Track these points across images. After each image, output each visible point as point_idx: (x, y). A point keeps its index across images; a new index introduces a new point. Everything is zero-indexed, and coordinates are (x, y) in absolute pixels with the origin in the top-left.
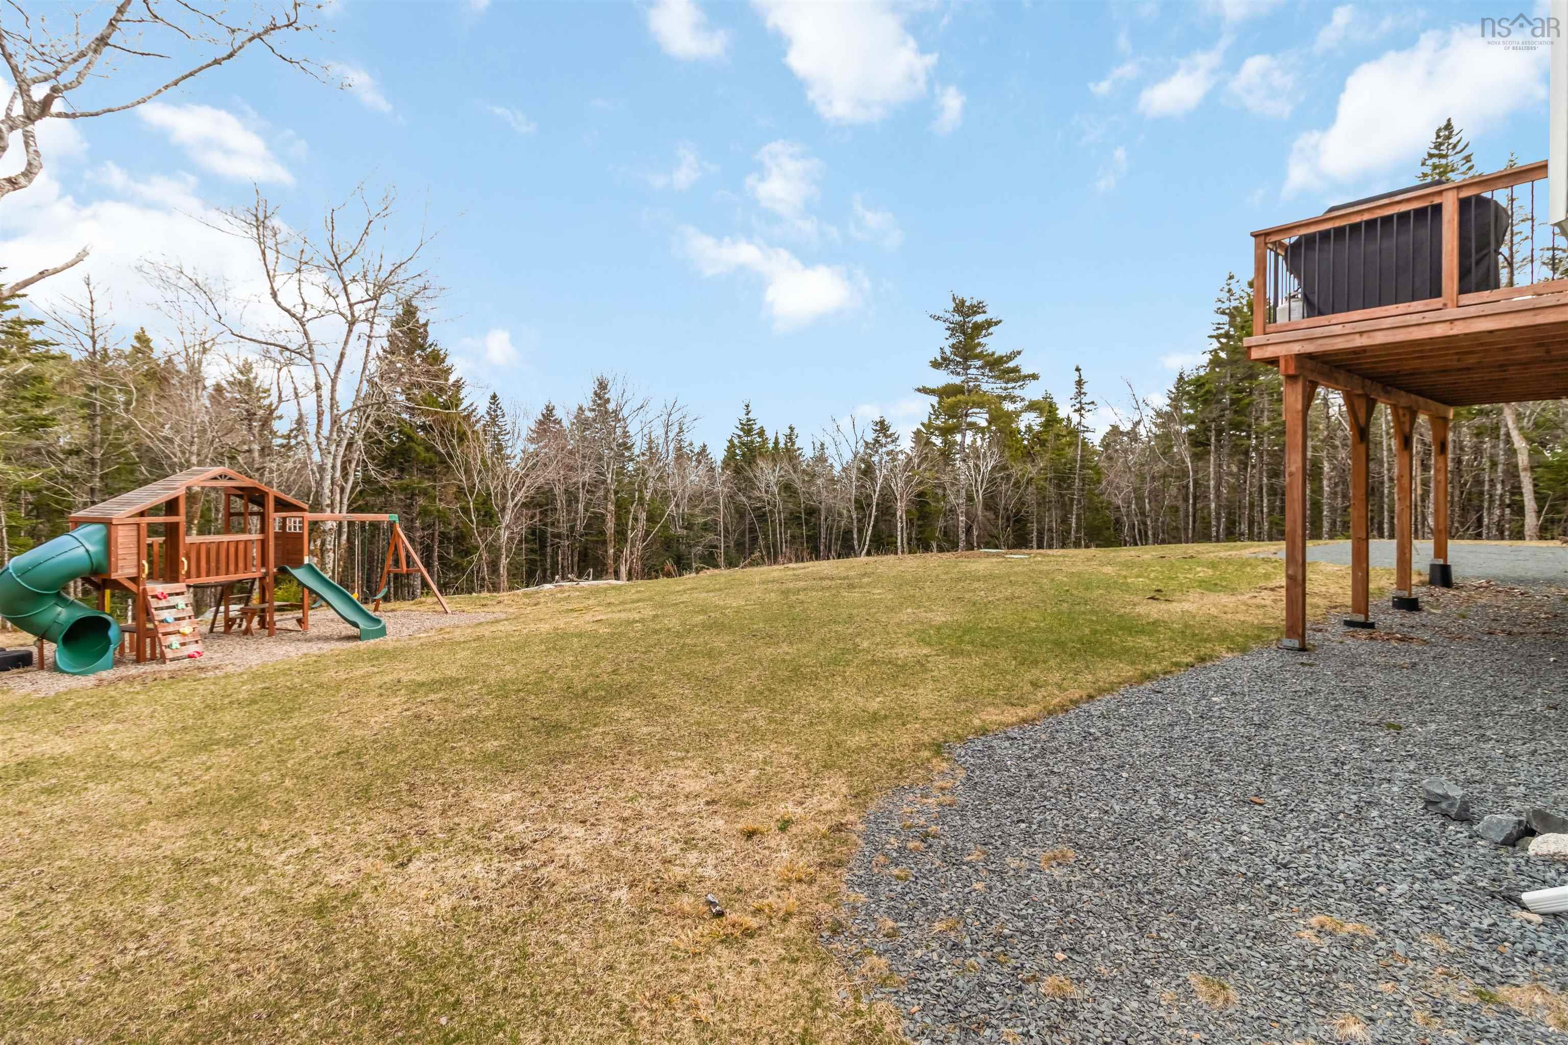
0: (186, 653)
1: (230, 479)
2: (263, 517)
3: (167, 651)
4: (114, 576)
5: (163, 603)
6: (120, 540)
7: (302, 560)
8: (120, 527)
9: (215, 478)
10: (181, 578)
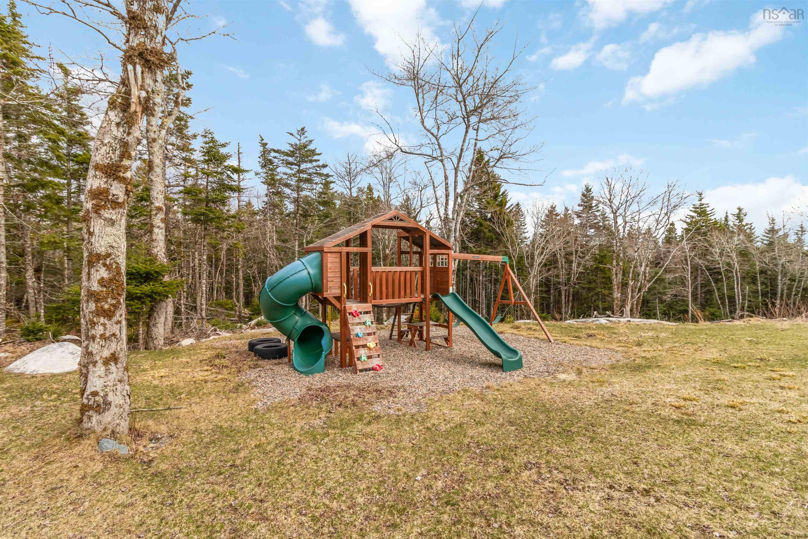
0: (371, 366)
1: (401, 220)
2: (421, 255)
3: (358, 362)
4: (325, 295)
5: (357, 320)
6: (329, 265)
7: (448, 290)
8: (329, 255)
9: (391, 219)
10: (369, 299)
